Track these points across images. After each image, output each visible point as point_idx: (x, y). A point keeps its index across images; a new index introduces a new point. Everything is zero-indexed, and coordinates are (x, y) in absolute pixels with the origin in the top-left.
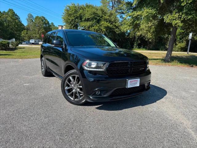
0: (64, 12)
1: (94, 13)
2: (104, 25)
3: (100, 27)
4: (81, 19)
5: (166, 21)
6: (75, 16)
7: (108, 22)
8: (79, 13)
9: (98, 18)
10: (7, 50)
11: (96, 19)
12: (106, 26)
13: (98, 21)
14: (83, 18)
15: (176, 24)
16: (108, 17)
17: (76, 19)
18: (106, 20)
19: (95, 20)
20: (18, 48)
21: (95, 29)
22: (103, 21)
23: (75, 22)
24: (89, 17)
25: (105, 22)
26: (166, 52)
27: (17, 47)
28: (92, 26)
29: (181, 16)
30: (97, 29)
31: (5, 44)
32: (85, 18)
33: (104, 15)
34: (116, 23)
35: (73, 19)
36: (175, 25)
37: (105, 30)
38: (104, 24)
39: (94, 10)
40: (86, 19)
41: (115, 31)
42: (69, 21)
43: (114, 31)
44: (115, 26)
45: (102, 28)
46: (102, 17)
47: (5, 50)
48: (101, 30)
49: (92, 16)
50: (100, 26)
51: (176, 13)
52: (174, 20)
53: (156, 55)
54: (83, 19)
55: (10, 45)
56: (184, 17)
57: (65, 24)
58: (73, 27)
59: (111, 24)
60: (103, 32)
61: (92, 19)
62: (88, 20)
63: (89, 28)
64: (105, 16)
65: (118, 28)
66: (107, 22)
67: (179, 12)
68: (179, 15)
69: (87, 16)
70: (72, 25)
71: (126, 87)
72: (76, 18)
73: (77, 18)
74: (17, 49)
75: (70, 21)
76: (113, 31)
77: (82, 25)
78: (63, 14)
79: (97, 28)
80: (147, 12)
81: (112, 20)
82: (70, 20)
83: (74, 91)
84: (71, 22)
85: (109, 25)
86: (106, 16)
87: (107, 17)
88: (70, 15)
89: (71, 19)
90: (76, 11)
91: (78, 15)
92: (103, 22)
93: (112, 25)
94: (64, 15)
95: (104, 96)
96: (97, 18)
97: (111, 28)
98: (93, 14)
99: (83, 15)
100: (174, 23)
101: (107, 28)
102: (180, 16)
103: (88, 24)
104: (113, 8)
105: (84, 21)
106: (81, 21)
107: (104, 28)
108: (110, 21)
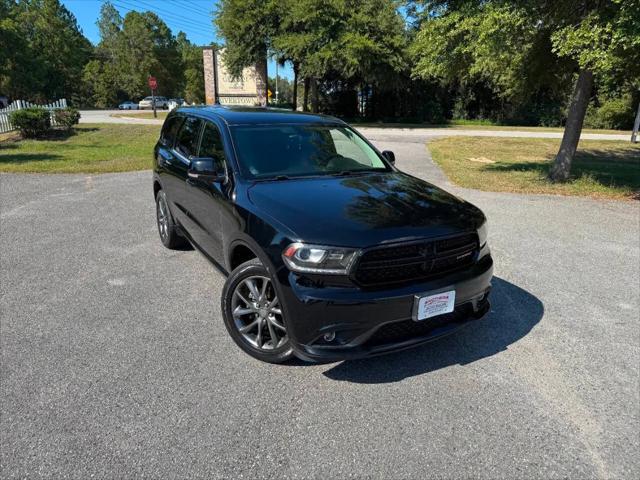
1: (321, 6)
2: (355, 46)
3: (341, 52)
4: (277, 24)
5: (558, 51)
6: (255, 16)
7: (367, 35)
8: (269, 5)
9: (333, 20)
10: (44, 139)
11: (326, 24)
12: (360, 46)
13: (335, 32)
14: (283, 21)
15: (590, 64)
16: (366, 19)
17: (262, 27)
18: (359, 27)
19: (324, 29)
20: (78, 129)
21: (322, 60)
22: (349, 31)
23: (257, 34)
24: (304, 20)
25: (358, 35)
27: (75, 126)
28: (314, 49)
29: (610, 34)
30: (330, 58)
31: (36, 119)
32: (288, 20)
33: (352, 11)
34: (393, 35)
35: (250, 27)
36: (587, 66)
37: (355, 61)
38: (354, 40)
40: (292, 23)
41: (392, 65)
42: (237, 33)
43: (388, 64)
44: (391, 46)
45: (347, 54)
46: (347, 16)
47: (39, 137)
48: (344, 61)
49: (314, 14)
50: (340, 47)
51: (592, 24)
52: (584, 47)
54: (283, 26)
55: (53, 122)
56: (620, 38)
57: (223, 41)
58: (252, 52)
59: (376, 41)
60: (349, 68)
61: (315, 25)
62: (298, 28)
63: (303, 53)
64: (357, 12)
65: (401, 54)
66: (363, 34)
67: (602, 22)
68: (603, 33)
69: (297, 14)
70: (248, 45)
71: (414, 318)
72: (260, 22)
73: (263, 21)
74: (74, 134)
75: (242, 32)
76: (383, 63)
77: (281, 46)
78: (215, 9)
79: (328, 54)
80: (496, 21)
81: (382, 27)
82: (239, 27)
83: (259, 320)
84: (244, 35)
85: (370, 43)
86: (360, 15)
87: (362, 18)
88: (239, 12)
89: (243, 25)
91: (266, 12)
92: (349, 36)
93: (379, 44)
94: (220, 11)
95: (348, 345)
96: (329, 22)
97: (375, 55)
98: (318, 9)
99: (282, 12)
100: (583, 58)
101: (364, 53)
102: (605, 37)
103: (302, 40)
105: (287, 30)
106: (277, 34)
107: (354, 56)
108: (373, 32)
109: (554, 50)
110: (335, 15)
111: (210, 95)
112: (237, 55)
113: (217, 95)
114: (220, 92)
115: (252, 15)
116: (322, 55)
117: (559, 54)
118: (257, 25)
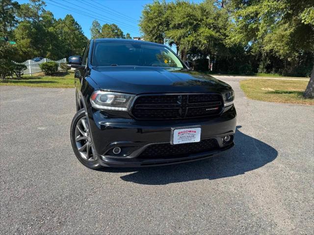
0: (141, 16)
1: (189, 15)
2: (206, 34)
3: (198, 37)
4: (168, 25)
5: (305, 21)
6: (157, 21)
7: (212, 29)
8: (164, 16)
9: (195, 22)
10: (54, 76)
11: (191, 24)
12: (208, 35)
13: (196, 28)
14: (171, 24)
16: (211, 21)
17: (160, 27)
18: (208, 26)
19: (190, 27)
20: (70, 72)
21: (189, 41)
22: (203, 27)
23: (158, 30)
24: (180, 22)
25: (207, 29)
26: (308, 79)
27: (69, 71)
28: (184, 36)
30: (193, 41)
31: (51, 67)
33: (204, 17)
34: (225, 30)
35: (155, 27)
37: (205, 42)
38: (205, 31)
39: (189, 10)
40: (175, 25)
41: (224, 44)
42: (148, 30)
43: (222, 43)
44: (224, 34)
45: (201, 39)
46: (201, 20)
47: (52, 75)
48: (200, 42)
49: (185, 20)
50: (198, 35)
53: (295, 85)
54: (171, 26)
55: (59, 69)
57: (143, 34)
58: (156, 39)
59: (217, 32)
60: (202, 45)
61: (186, 25)
62: (178, 27)
63: (179, 39)
64: (207, 18)
66: (210, 29)
69: (177, 20)
70: (153, 35)
71: (171, 143)
72: (160, 24)
73: (161, 24)
74: (69, 74)
75: (151, 29)
76: (220, 43)
77: (169, 35)
78: (140, 19)
79: (192, 39)
81: (220, 26)
82: (150, 27)
83: (88, 144)
84: (152, 31)
85: (213, 33)
86: (209, 19)
87: (210, 21)
88: (150, 20)
89: (152, 26)
90: (161, 13)
91: (163, 20)
93: (218, 34)
94: (142, 20)
95: (128, 157)
96: (193, 23)
97: (216, 39)
98: (187, 17)
99: (170, 19)
101: (210, 38)
103: (179, 32)
104: (224, 5)
105: (173, 28)
106: (168, 29)
107: (205, 40)
108: (215, 28)
109: (303, 21)
110: (196, 20)
115: (156, 21)
116: (188, 39)
117: (305, 23)
118: (158, 26)
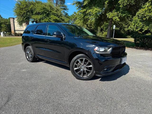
0: (15, 6)
1: (44, 8)
2: (53, 18)
3: (50, 20)
4: (32, 12)
5: (109, 17)
6: (26, 10)
7: (56, 16)
8: (30, 8)
11: (46, 13)
12: (55, 19)
13: (48, 15)
14: (34, 12)
15: (116, 19)
16: (55, 12)
17: (28, 13)
18: (53, 14)
19: (45, 14)
23: (27, 14)
24: (40, 12)
25: (54, 16)
28: (43, 19)
29: (119, 14)
32: (35, 12)
33: (52, 10)
34: (62, 17)
35: (25, 13)
36: (115, 20)
38: (53, 17)
39: (43, 6)
40: (36, 12)
42: (21, 14)
44: (62, 19)
45: (51, 20)
48: (51, 22)
49: (42, 10)
50: (50, 19)
51: (115, 12)
52: (114, 16)
54: (34, 13)
56: (120, 14)
58: (26, 19)
61: (43, 13)
62: (38, 14)
63: (40, 20)
64: (53, 11)
65: (64, 21)
66: (55, 16)
67: (117, 11)
68: (117, 13)
69: (38, 10)
70: (24, 17)
71: (121, 63)
73: (28, 11)
75: (23, 14)
77: (34, 18)
79: (47, 20)
81: (59, 15)
83: (82, 70)
85: (57, 18)
86: (54, 11)
88: (21, 9)
89: (23, 12)
90: (27, 6)
91: (29, 9)
92: (52, 16)
93: (59, 18)
94: (15, 8)
95: (110, 71)
97: (58, 21)
99: (34, 9)
100: (114, 19)
103: (39, 17)
104: (57, 5)
105: (35, 14)
106: (32, 15)
107: (53, 21)
108: (57, 15)
110: (48, 11)
111: (13, 30)
112: (22, 20)
113: (15, 30)
114: (16, 29)
115: (25, 10)
116: (45, 20)
117: (109, 18)
118: (27, 12)
